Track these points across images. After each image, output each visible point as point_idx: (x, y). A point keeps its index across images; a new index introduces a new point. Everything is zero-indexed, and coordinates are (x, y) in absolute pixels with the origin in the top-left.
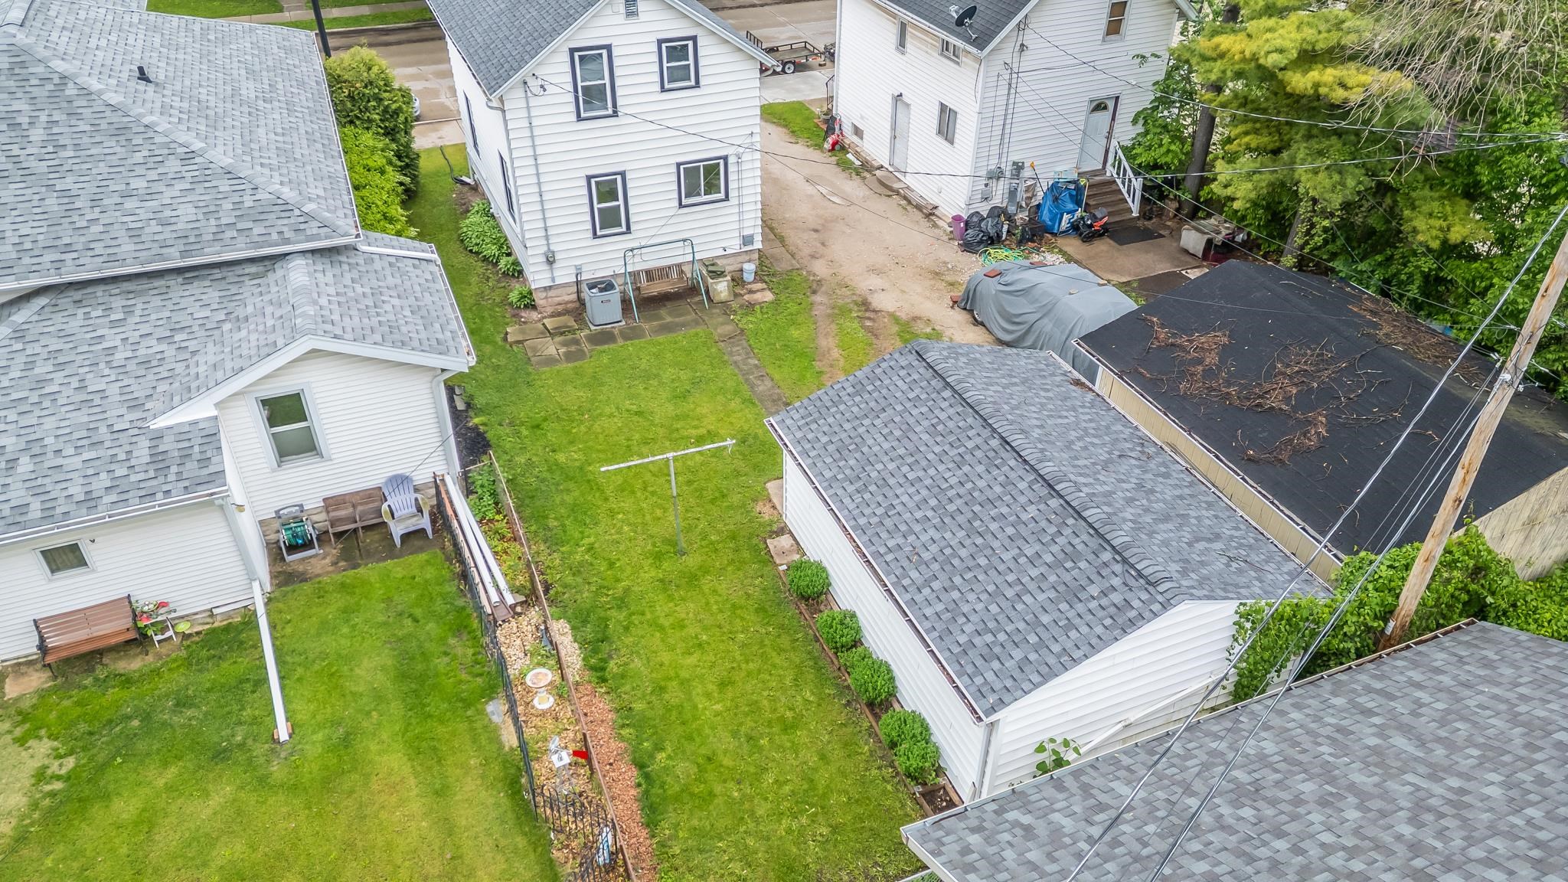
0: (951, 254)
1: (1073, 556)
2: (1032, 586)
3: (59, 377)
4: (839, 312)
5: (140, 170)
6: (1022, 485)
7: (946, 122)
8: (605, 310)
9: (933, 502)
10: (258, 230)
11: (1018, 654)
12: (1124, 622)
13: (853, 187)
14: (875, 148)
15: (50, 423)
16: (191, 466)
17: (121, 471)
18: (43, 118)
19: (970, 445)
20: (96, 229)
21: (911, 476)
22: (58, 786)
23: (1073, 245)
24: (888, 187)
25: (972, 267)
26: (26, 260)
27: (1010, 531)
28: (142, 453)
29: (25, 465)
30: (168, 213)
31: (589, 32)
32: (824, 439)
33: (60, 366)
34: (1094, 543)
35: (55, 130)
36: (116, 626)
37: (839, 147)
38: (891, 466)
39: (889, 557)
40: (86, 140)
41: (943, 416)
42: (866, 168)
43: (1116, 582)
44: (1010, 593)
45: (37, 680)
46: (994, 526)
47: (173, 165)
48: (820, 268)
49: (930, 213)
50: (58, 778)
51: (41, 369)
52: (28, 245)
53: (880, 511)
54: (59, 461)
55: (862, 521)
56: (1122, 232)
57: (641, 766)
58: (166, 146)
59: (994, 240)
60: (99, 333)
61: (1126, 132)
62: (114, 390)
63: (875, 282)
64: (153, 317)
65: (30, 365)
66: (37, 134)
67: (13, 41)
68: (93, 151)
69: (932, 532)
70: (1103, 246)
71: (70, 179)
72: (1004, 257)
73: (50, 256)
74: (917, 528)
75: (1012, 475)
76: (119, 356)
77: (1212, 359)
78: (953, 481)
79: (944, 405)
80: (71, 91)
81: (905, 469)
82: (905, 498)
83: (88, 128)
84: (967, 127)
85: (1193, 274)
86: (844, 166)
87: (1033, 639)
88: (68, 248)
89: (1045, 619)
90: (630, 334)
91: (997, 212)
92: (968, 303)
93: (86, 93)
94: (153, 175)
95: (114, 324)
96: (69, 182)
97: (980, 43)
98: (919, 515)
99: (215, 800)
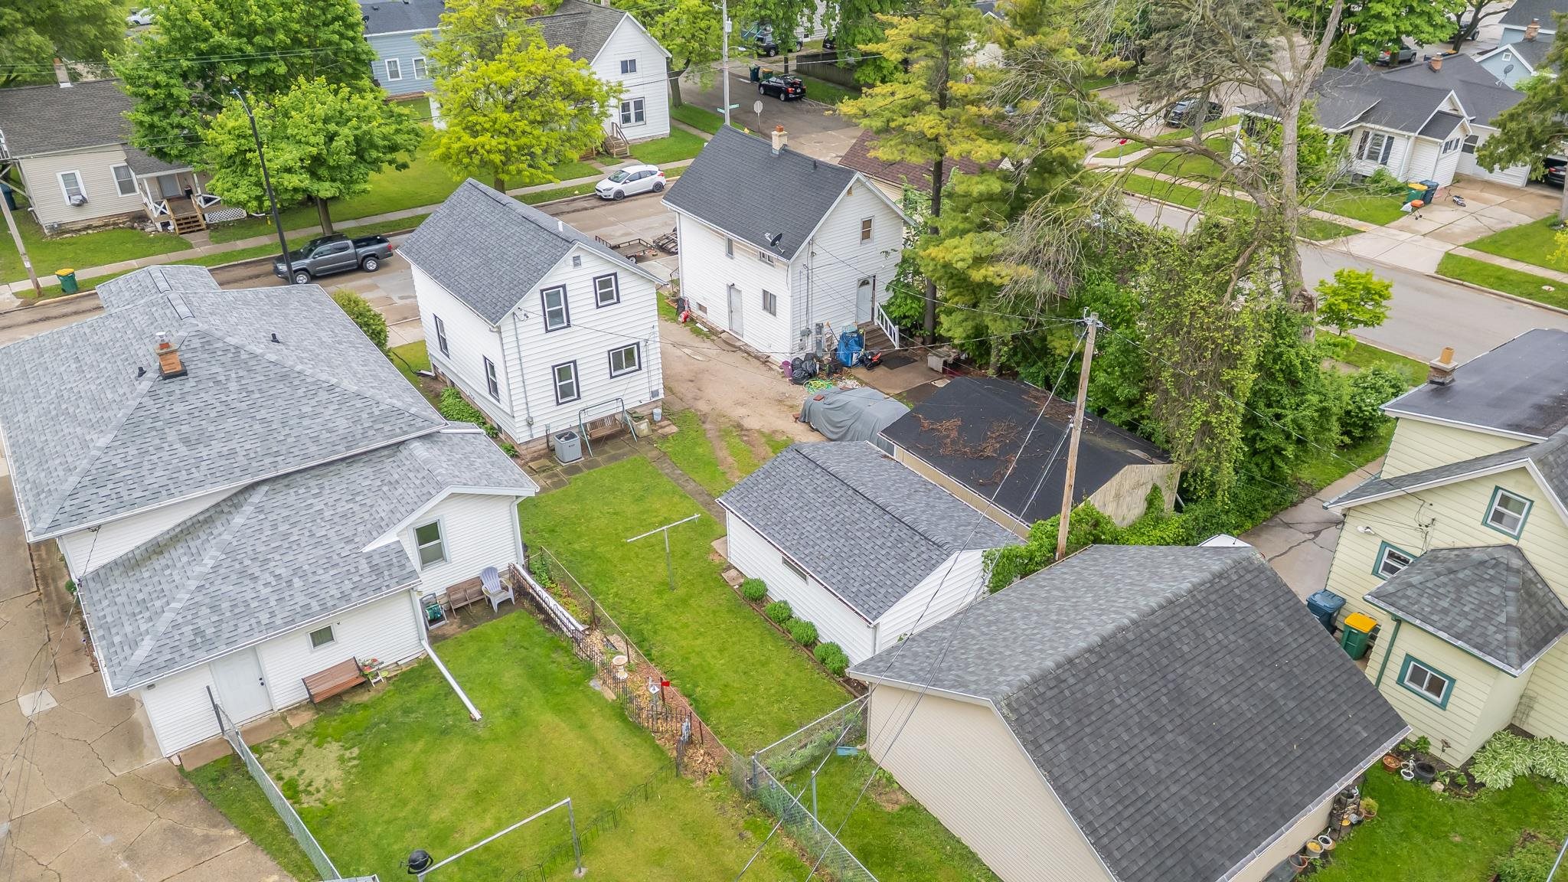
0: (786, 387)
1: (900, 540)
2: (883, 559)
3: (295, 530)
4: (724, 434)
5: (304, 401)
6: (869, 511)
7: (769, 302)
8: (571, 451)
9: (824, 528)
10: (387, 428)
11: (883, 591)
12: (930, 567)
13: (708, 348)
14: (717, 318)
15: (302, 558)
16: (395, 570)
17: (356, 578)
18: (234, 375)
19: (837, 495)
20: (290, 440)
21: (809, 516)
22: (355, 762)
23: (862, 372)
24: (732, 345)
25: (803, 395)
26: (254, 464)
27: (868, 535)
28: (364, 568)
29: (297, 583)
30: (331, 425)
31: (550, 280)
32: (755, 505)
33: (294, 525)
34: (910, 533)
35: (243, 382)
36: (350, 677)
37: (689, 320)
38: (797, 513)
39: (807, 559)
40: (264, 386)
41: (819, 482)
42: (713, 333)
43: (923, 549)
44: (873, 564)
45: (306, 717)
46: (859, 534)
47: (323, 395)
48: (702, 406)
49: (765, 361)
50: (354, 758)
51: (283, 528)
52: (252, 455)
53: (796, 537)
54: (318, 578)
55: (788, 544)
56: (892, 361)
57: (689, 696)
58: (314, 383)
59: (812, 375)
60: (309, 502)
61: (883, 297)
62: (332, 534)
63: (741, 411)
64: (337, 489)
65: (274, 527)
66: (233, 386)
67: (196, 328)
68: (271, 392)
69: (827, 543)
70: (881, 371)
71: (263, 412)
72: (820, 385)
73: (267, 461)
74: (819, 542)
75: (863, 507)
76: (327, 514)
77: (954, 434)
78: (832, 515)
79: (818, 476)
80: (244, 356)
81: (805, 513)
82: (808, 528)
83: (263, 378)
84: (784, 304)
85: (940, 384)
86: (697, 332)
87: (888, 582)
88: (277, 454)
89: (893, 572)
90: (591, 465)
91: (811, 357)
92: (805, 418)
93: (253, 356)
94: (313, 402)
95: (315, 496)
96: (263, 414)
97: (788, 254)
98: (818, 535)
99: (454, 752)
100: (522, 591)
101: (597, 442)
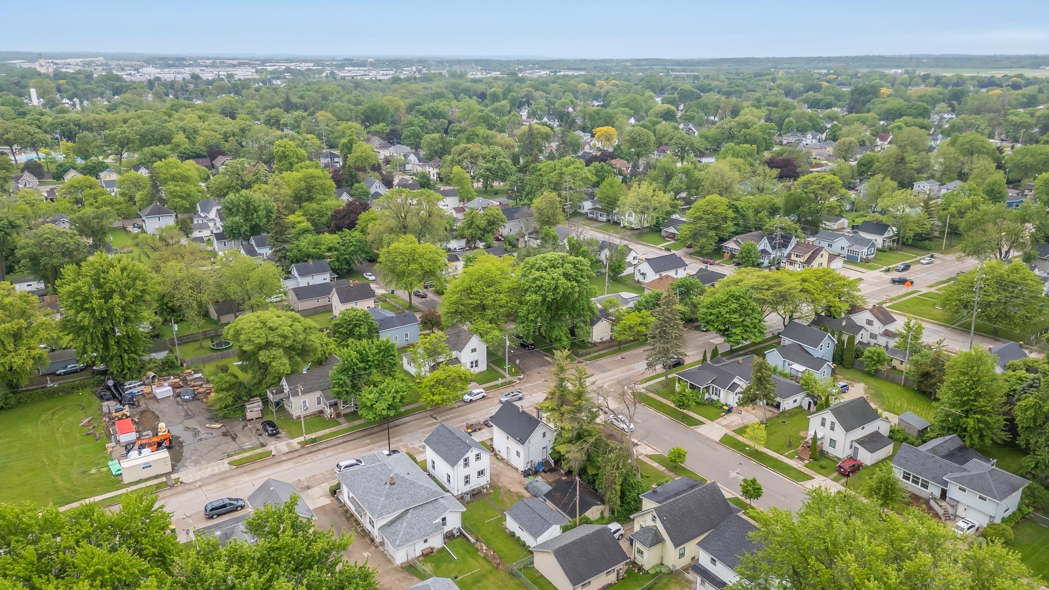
0: (522, 477)
1: (542, 522)
2: (539, 526)
3: (419, 519)
4: (506, 493)
5: (417, 489)
7: (518, 454)
8: (468, 498)
9: (528, 519)
10: (434, 495)
11: (538, 533)
13: (501, 464)
14: (503, 454)
15: (422, 524)
16: (438, 527)
17: (431, 529)
18: (403, 484)
19: (531, 512)
20: (416, 499)
23: (543, 474)
24: (507, 464)
25: (527, 481)
26: (408, 505)
27: (536, 521)
28: (433, 527)
29: (422, 529)
30: (423, 495)
31: (465, 457)
32: (513, 514)
33: (419, 517)
34: (545, 521)
36: (429, 550)
37: (496, 455)
38: (522, 516)
39: (524, 526)
40: (409, 486)
41: (527, 509)
42: (502, 459)
43: (547, 524)
44: (537, 527)
45: (422, 558)
47: (421, 488)
48: (500, 484)
49: (517, 469)
50: (434, 566)
51: (417, 518)
52: (408, 502)
53: (522, 522)
54: (425, 529)
55: (520, 523)
56: (552, 470)
57: (499, 555)
58: (418, 485)
59: (529, 475)
60: (421, 513)
61: (550, 451)
62: (426, 520)
63: (510, 486)
64: (426, 510)
65: (415, 518)
66: (404, 486)
67: (395, 473)
68: (411, 487)
69: (528, 523)
70: (548, 474)
72: (531, 478)
73: (411, 504)
74: (526, 523)
75: (537, 516)
76: (425, 515)
77: (559, 497)
78: (530, 516)
79: (527, 507)
80: (405, 479)
81: (524, 516)
82: (524, 519)
83: (409, 484)
84: (522, 455)
85: (564, 478)
86: (498, 459)
87: (540, 531)
88: (413, 502)
89: (541, 529)
90: (472, 502)
91: (529, 469)
92: (526, 488)
93: (407, 479)
94: (419, 490)
95: (422, 511)
96: (410, 493)
97: (523, 444)
98: (526, 521)
99: (453, 565)
100: (461, 533)
101: (474, 495)
